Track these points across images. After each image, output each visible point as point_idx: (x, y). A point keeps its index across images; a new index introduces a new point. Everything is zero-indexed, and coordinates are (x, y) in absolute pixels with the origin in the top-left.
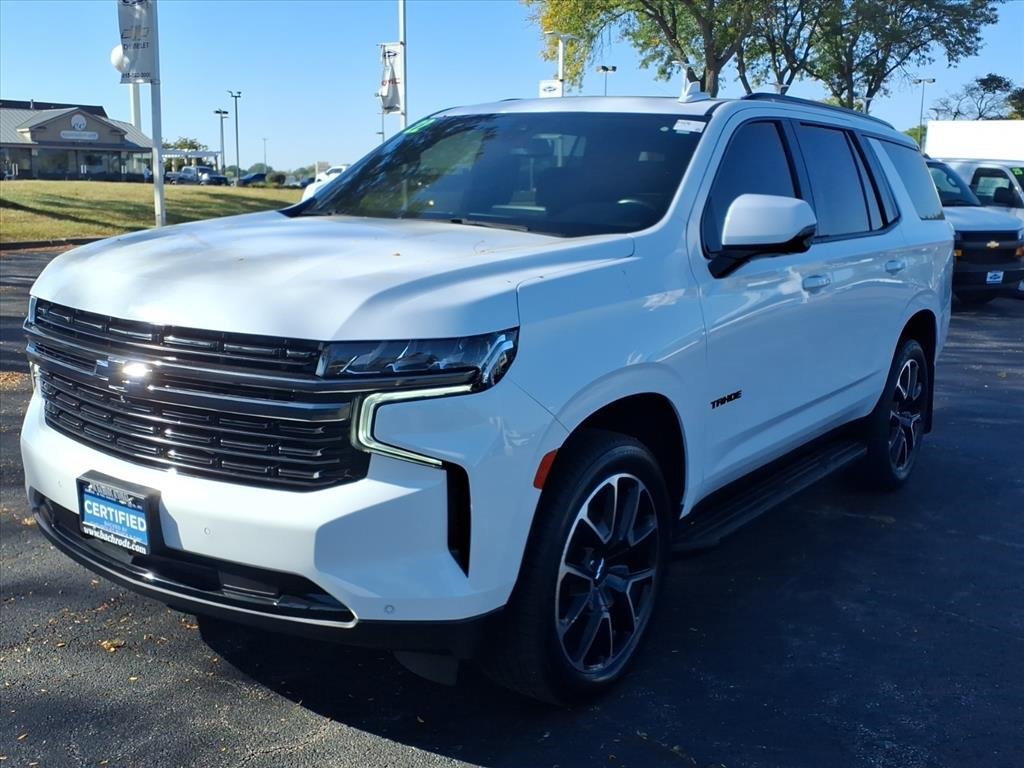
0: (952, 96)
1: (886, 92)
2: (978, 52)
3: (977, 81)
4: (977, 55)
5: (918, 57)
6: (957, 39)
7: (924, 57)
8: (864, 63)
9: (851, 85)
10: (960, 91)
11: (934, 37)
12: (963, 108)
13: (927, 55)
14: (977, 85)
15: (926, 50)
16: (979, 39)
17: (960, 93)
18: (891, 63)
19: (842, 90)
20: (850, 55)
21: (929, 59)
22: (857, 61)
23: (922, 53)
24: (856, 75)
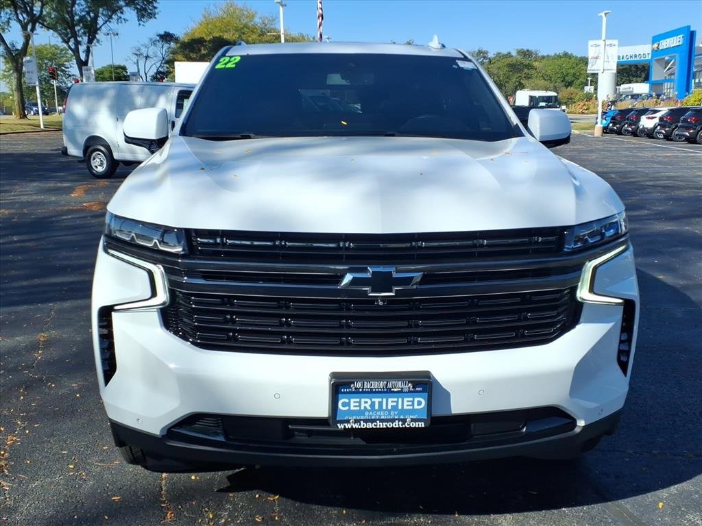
0: (142, 45)
1: (98, 41)
2: (156, 16)
3: (158, 35)
4: (155, 18)
5: (116, 17)
6: (142, 7)
7: (120, 18)
8: (82, 19)
9: (75, 35)
10: (147, 42)
11: (127, 5)
12: (151, 54)
13: (123, 16)
14: (158, 38)
15: (122, 13)
16: (155, 8)
17: (147, 43)
18: (100, 21)
19: (69, 39)
20: (72, 14)
21: (124, 20)
22: (77, 18)
23: (119, 15)
24: (77, 28)
